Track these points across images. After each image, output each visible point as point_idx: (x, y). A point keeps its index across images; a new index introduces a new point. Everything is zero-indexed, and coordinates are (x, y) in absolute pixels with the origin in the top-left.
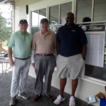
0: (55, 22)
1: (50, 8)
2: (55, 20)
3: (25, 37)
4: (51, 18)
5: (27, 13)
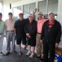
0: (26, 13)
1: (23, 5)
2: (27, 13)
4: (24, 11)
5: (11, 8)
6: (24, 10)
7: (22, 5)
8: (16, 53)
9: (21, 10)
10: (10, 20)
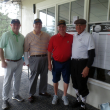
3: (17, 37)
4: (60, 18)
6: (60, 15)
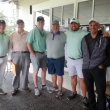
7: (50, 8)
8: (30, 91)
9: (49, 16)
10: (19, 33)
